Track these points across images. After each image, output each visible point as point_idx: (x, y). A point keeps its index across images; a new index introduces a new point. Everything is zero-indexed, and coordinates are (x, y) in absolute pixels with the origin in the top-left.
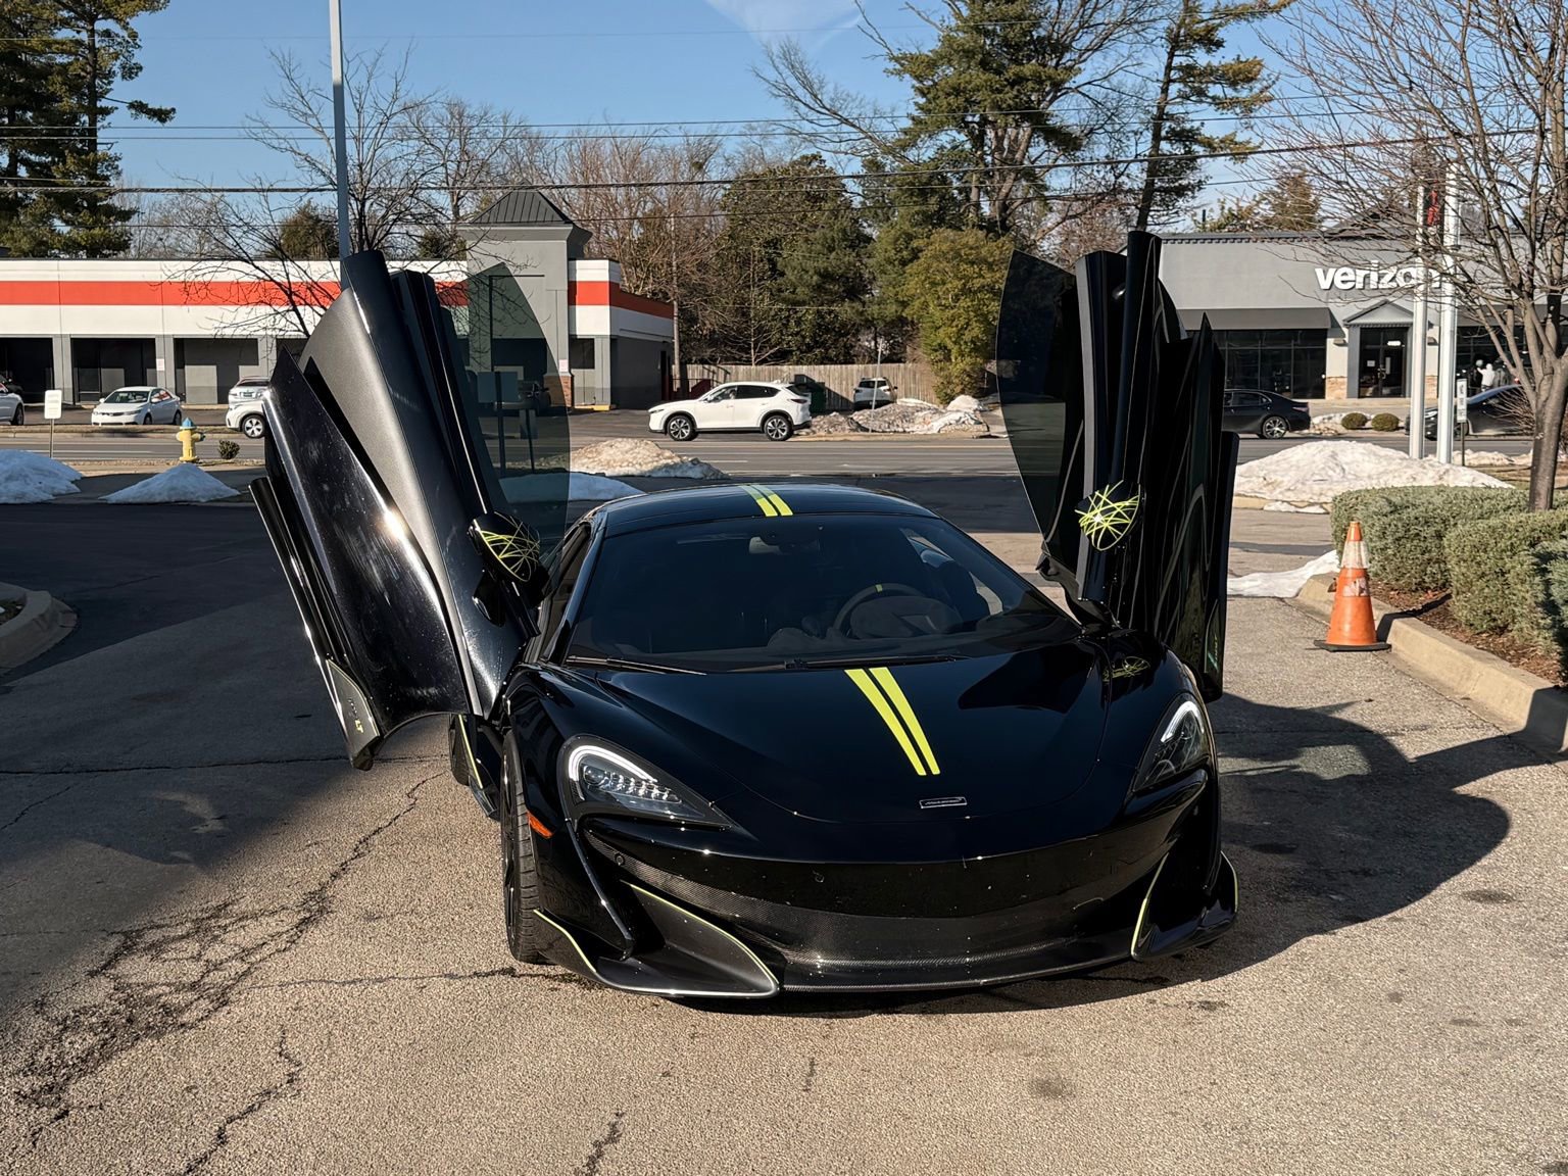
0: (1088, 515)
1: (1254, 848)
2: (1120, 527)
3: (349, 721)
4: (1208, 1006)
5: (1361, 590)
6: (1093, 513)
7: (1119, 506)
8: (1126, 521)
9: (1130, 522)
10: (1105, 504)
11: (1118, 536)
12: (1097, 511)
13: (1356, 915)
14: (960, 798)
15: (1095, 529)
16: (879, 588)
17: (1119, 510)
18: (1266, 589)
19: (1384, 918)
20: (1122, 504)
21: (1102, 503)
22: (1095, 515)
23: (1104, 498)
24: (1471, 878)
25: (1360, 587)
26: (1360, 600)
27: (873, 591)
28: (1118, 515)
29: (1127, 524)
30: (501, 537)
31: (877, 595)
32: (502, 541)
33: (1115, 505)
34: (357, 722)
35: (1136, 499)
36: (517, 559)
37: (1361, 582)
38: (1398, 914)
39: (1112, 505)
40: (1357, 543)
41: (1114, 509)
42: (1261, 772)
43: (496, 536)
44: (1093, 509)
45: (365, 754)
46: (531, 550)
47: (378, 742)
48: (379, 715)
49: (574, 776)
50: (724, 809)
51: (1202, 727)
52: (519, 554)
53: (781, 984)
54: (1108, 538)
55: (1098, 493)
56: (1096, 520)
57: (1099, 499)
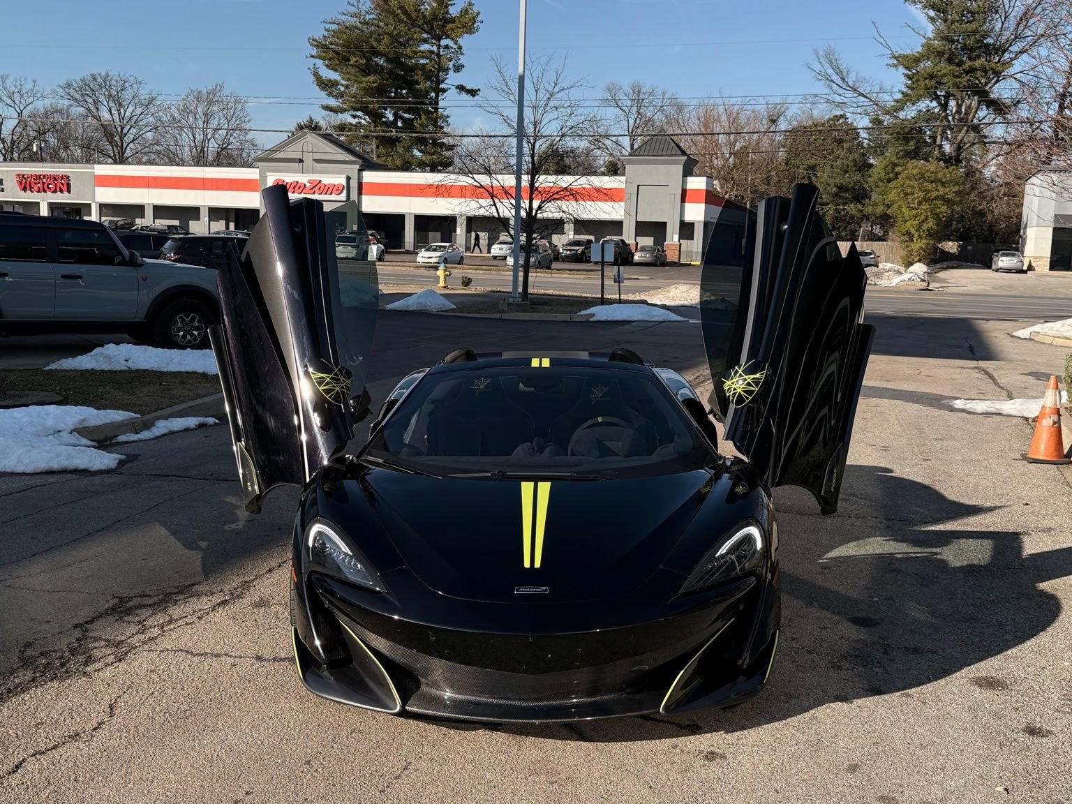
0: (729, 383)
1: (849, 620)
2: (749, 393)
3: (245, 482)
4: (711, 756)
5: (1055, 423)
6: (732, 381)
7: (750, 378)
8: (753, 389)
9: (757, 389)
10: (741, 375)
11: (747, 398)
12: (734, 380)
13: (876, 691)
14: (544, 588)
16: (600, 419)
17: (749, 380)
18: (1019, 411)
19: (898, 694)
20: (752, 376)
21: (738, 375)
22: (733, 383)
23: (740, 371)
24: (988, 667)
25: (1054, 421)
26: (1053, 429)
27: (596, 421)
28: (749, 384)
29: (754, 391)
30: (322, 375)
31: (598, 424)
32: (323, 378)
33: (746, 377)
34: (249, 484)
35: (763, 374)
36: (332, 390)
37: (1055, 417)
38: (911, 691)
40: (1054, 391)
41: (746, 380)
42: (905, 556)
43: (320, 375)
44: (732, 379)
45: (252, 504)
46: (343, 385)
47: (259, 497)
48: (260, 481)
49: (310, 543)
50: (386, 579)
51: (759, 545)
52: (334, 386)
53: (403, 706)
54: (740, 399)
55: (736, 367)
56: (734, 386)
57: (737, 372)
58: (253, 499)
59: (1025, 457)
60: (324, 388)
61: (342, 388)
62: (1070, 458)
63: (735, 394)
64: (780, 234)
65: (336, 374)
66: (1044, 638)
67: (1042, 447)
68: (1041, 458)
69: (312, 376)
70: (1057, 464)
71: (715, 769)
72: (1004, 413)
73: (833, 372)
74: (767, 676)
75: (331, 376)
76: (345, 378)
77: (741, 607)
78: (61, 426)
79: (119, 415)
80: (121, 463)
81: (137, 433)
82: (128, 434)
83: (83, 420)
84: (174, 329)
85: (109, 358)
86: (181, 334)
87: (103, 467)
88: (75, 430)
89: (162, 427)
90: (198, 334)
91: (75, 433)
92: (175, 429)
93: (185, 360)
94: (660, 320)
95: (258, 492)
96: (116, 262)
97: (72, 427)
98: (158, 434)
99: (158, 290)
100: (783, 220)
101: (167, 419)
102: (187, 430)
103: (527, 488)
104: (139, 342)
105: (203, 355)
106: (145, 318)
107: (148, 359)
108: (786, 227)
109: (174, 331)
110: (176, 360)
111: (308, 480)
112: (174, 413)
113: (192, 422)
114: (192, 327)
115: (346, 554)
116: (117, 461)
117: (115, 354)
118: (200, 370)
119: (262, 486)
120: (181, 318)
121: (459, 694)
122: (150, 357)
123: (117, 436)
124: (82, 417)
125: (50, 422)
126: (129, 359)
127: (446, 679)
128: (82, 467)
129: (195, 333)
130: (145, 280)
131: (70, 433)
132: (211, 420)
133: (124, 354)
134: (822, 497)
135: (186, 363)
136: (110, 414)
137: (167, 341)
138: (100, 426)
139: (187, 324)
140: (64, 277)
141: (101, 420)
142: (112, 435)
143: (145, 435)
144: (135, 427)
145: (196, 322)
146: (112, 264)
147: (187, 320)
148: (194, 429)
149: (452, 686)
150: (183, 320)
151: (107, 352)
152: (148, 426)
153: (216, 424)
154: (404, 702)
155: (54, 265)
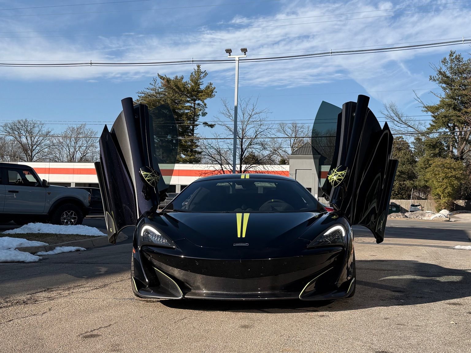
0: (330, 176)
2: (340, 180)
3: (109, 228)
4: (322, 316)
7: (339, 173)
8: (341, 178)
9: (343, 178)
10: (336, 172)
11: (339, 182)
12: (333, 175)
14: (247, 244)
15: (332, 180)
16: (273, 200)
17: (339, 174)
20: (341, 172)
21: (335, 172)
22: (332, 176)
23: (335, 171)
27: (271, 201)
28: (339, 176)
29: (342, 179)
30: (147, 173)
33: (338, 173)
35: (346, 171)
39: (337, 173)
41: (338, 174)
44: (332, 174)
47: (115, 235)
49: (142, 235)
50: (176, 243)
51: (344, 235)
53: (184, 296)
54: (336, 183)
55: (334, 169)
56: (332, 177)
57: (334, 171)
58: (112, 236)
60: (148, 179)
63: (333, 181)
64: (352, 118)
71: (324, 318)
74: (348, 290)
78: (11, 246)
79: (38, 243)
80: (40, 260)
81: (47, 252)
82: (42, 252)
83: (21, 244)
84: (62, 218)
85: (30, 229)
86: (65, 221)
87: (32, 261)
89: (58, 250)
91: (17, 249)
92: (65, 251)
93: (68, 230)
95: (115, 232)
96: (36, 185)
97: (16, 247)
98: (57, 253)
99: (54, 200)
100: (353, 111)
101: (61, 247)
102: (71, 252)
103: (239, 216)
104: (44, 222)
105: (77, 227)
106: (48, 213)
107: (50, 230)
108: (355, 114)
109: (62, 220)
110: (63, 230)
112: (64, 244)
113: (73, 249)
114: (71, 217)
115: (158, 236)
116: (38, 259)
117: (33, 227)
118: (75, 234)
119: (117, 229)
120: (66, 213)
121: (209, 291)
122: (51, 229)
123: (38, 252)
124: (21, 242)
125: (5, 244)
126: (40, 229)
128: (22, 260)
129: (73, 220)
130: (49, 194)
131: (15, 249)
132: (83, 249)
133: (38, 227)
134: (376, 233)
135: (68, 231)
136: (34, 243)
137: (58, 222)
138: (29, 247)
139: (69, 216)
140: (9, 191)
141: (30, 245)
142: (35, 251)
143: (50, 253)
144: (46, 249)
145: (73, 215)
147: (69, 214)
148: (74, 252)
150: (67, 214)
151: (29, 226)
152: (52, 249)
153: (84, 250)
154: (184, 294)
155: (5, 185)
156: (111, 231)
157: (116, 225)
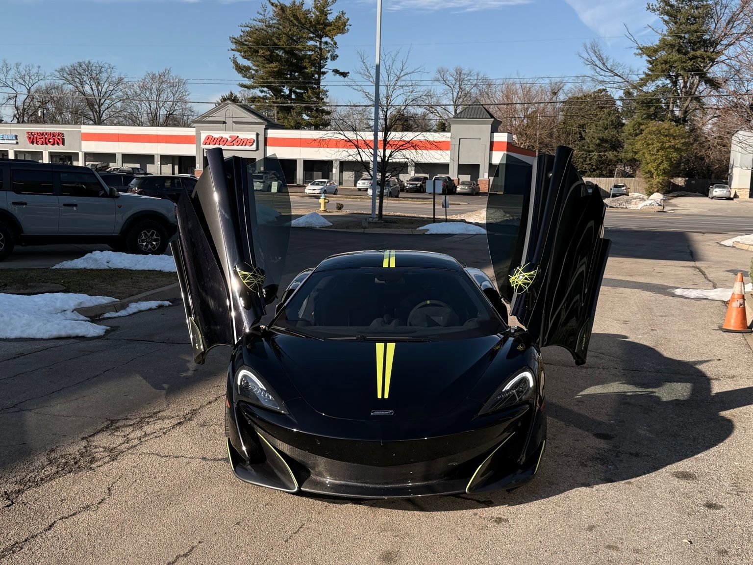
0: (513, 277)
1: (594, 435)
2: (527, 284)
3: (194, 344)
4: (499, 520)
5: (741, 305)
6: (515, 277)
7: (527, 274)
8: (529, 282)
9: (531, 282)
10: (521, 273)
11: (525, 288)
12: (517, 276)
13: (609, 480)
14: (391, 411)
15: (515, 284)
16: (428, 302)
17: (526, 276)
18: (720, 296)
19: (623, 482)
21: (519, 273)
22: (516, 278)
23: (520, 270)
24: (684, 465)
25: (740, 303)
26: (740, 309)
27: (425, 303)
28: (526, 279)
30: (246, 273)
31: (427, 305)
32: (246, 275)
33: (525, 274)
34: (197, 345)
35: (535, 272)
36: (253, 283)
37: (741, 301)
38: (632, 480)
40: (740, 283)
41: (524, 276)
42: (634, 393)
43: (244, 273)
44: (515, 275)
45: (199, 358)
46: (259, 279)
47: (203, 353)
48: (204, 343)
49: (239, 383)
50: (288, 406)
51: (531, 384)
52: (253, 280)
53: (299, 488)
54: (521, 289)
55: (518, 268)
56: (516, 280)
57: (518, 271)
58: (200, 355)
59: (721, 328)
60: (247, 281)
61: (259, 281)
62: (752, 329)
63: (517, 285)
64: (548, 180)
65: (254, 272)
66: (722, 447)
67: (733, 321)
68: (732, 329)
69: (239, 273)
70: (743, 333)
71: (501, 528)
72: (709, 298)
73: (583, 271)
74: (536, 469)
75: (251, 273)
76: (260, 274)
77: (519, 424)
78: (66, 307)
79: (104, 299)
80: (107, 332)
81: (117, 312)
82: (111, 312)
83: (81, 303)
84: (139, 241)
85: (96, 260)
86: (145, 244)
87: (95, 335)
88: (75, 310)
89: (134, 307)
90: (156, 244)
91: (75, 311)
92: (143, 309)
93: (148, 262)
94: (474, 233)
95: (203, 350)
96: (100, 195)
97: (74, 308)
98: (131, 312)
99: (129, 214)
100: (549, 170)
101: (137, 303)
102: (150, 309)
103: (380, 347)
104: (116, 249)
105: (160, 258)
106: (120, 234)
107: (123, 261)
108: (551, 175)
109: (140, 242)
110: (141, 262)
111: (236, 342)
112: (141, 298)
113: (153, 304)
114: (152, 239)
115: (262, 390)
116: (104, 331)
117: (100, 258)
118: (158, 269)
119: (206, 346)
120: (144, 233)
121: (336, 480)
122: (124, 260)
123: (104, 314)
124: (80, 301)
125: (58, 305)
126: (110, 261)
127: (327, 470)
128: (81, 334)
129: (154, 243)
130: (120, 207)
131: (72, 312)
132: (167, 303)
133: (106, 258)
134: (576, 353)
135: (148, 264)
136: (98, 299)
137: (135, 249)
138: (92, 307)
139: (149, 237)
140: (65, 205)
141: (93, 303)
142: (100, 313)
143: (122, 313)
144: (116, 308)
145: (155, 236)
146: (98, 196)
147: (149, 234)
148: (155, 309)
149: (331, 475)
150: (146, 235)
151: (94, 257)
152: (124, 307)
153: (169, 305)
154: (300, 485)
155: (58, 196)
156: (197, 348)
157: (204, 340)
